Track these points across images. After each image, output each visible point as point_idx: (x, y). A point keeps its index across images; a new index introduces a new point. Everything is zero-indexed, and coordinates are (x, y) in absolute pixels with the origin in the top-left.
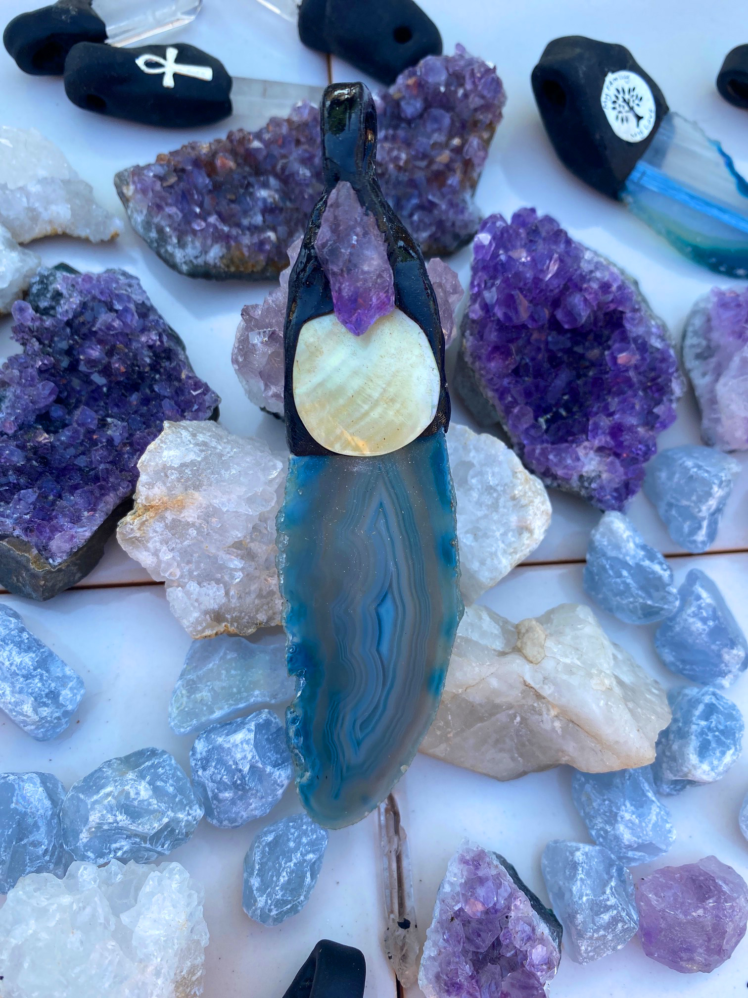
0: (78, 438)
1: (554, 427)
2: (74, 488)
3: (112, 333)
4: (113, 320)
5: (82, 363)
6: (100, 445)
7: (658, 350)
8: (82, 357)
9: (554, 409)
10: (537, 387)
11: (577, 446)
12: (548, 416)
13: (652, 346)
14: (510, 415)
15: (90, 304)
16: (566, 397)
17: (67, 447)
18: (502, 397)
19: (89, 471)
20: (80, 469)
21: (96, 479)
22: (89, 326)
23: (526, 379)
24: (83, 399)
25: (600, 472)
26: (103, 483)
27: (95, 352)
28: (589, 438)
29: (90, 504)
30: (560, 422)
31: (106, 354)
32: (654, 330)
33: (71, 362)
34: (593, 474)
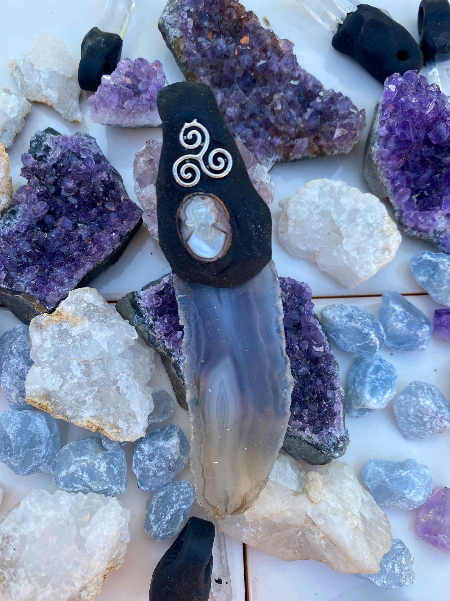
0: (61, 235)
2: (60, 265)
3: (80, 173)
4: (81, 165)
5: (63, 190)
6: (74, 240)
8: (62, 187)
11: (435, 213)
15: (67, 155)
17: (55, 240)
19: (68, 256)
20: (63, 254)
21: (73, 260)
22: (66, 168)
24: (64, 211)
26: (77, 263)
27: (70, 184)
28: (442, 209)
29: (69, 275)
31: (77, 185)
33: (56, 190)
34: (442, 230)
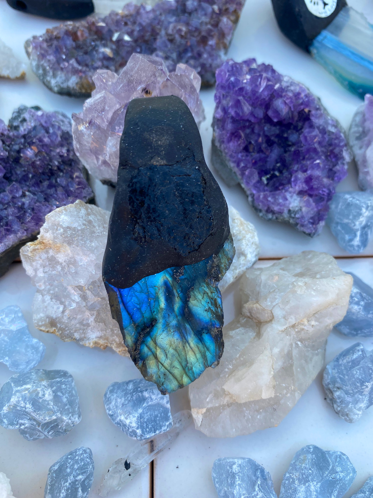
1: (271, 182)
7: (333, 133)
9: (271, 172)
10: (260, 159)
11: (285, 192)
12: (268, 176)
13: (329, 131)
14: (244, 176)
16: (278, 165)
18: (238, 165)
23: (253, 154)
25: (301, 207)
28: (293, 186)
30: (275, 179)
32: (330, 122)
34: (297, 209)
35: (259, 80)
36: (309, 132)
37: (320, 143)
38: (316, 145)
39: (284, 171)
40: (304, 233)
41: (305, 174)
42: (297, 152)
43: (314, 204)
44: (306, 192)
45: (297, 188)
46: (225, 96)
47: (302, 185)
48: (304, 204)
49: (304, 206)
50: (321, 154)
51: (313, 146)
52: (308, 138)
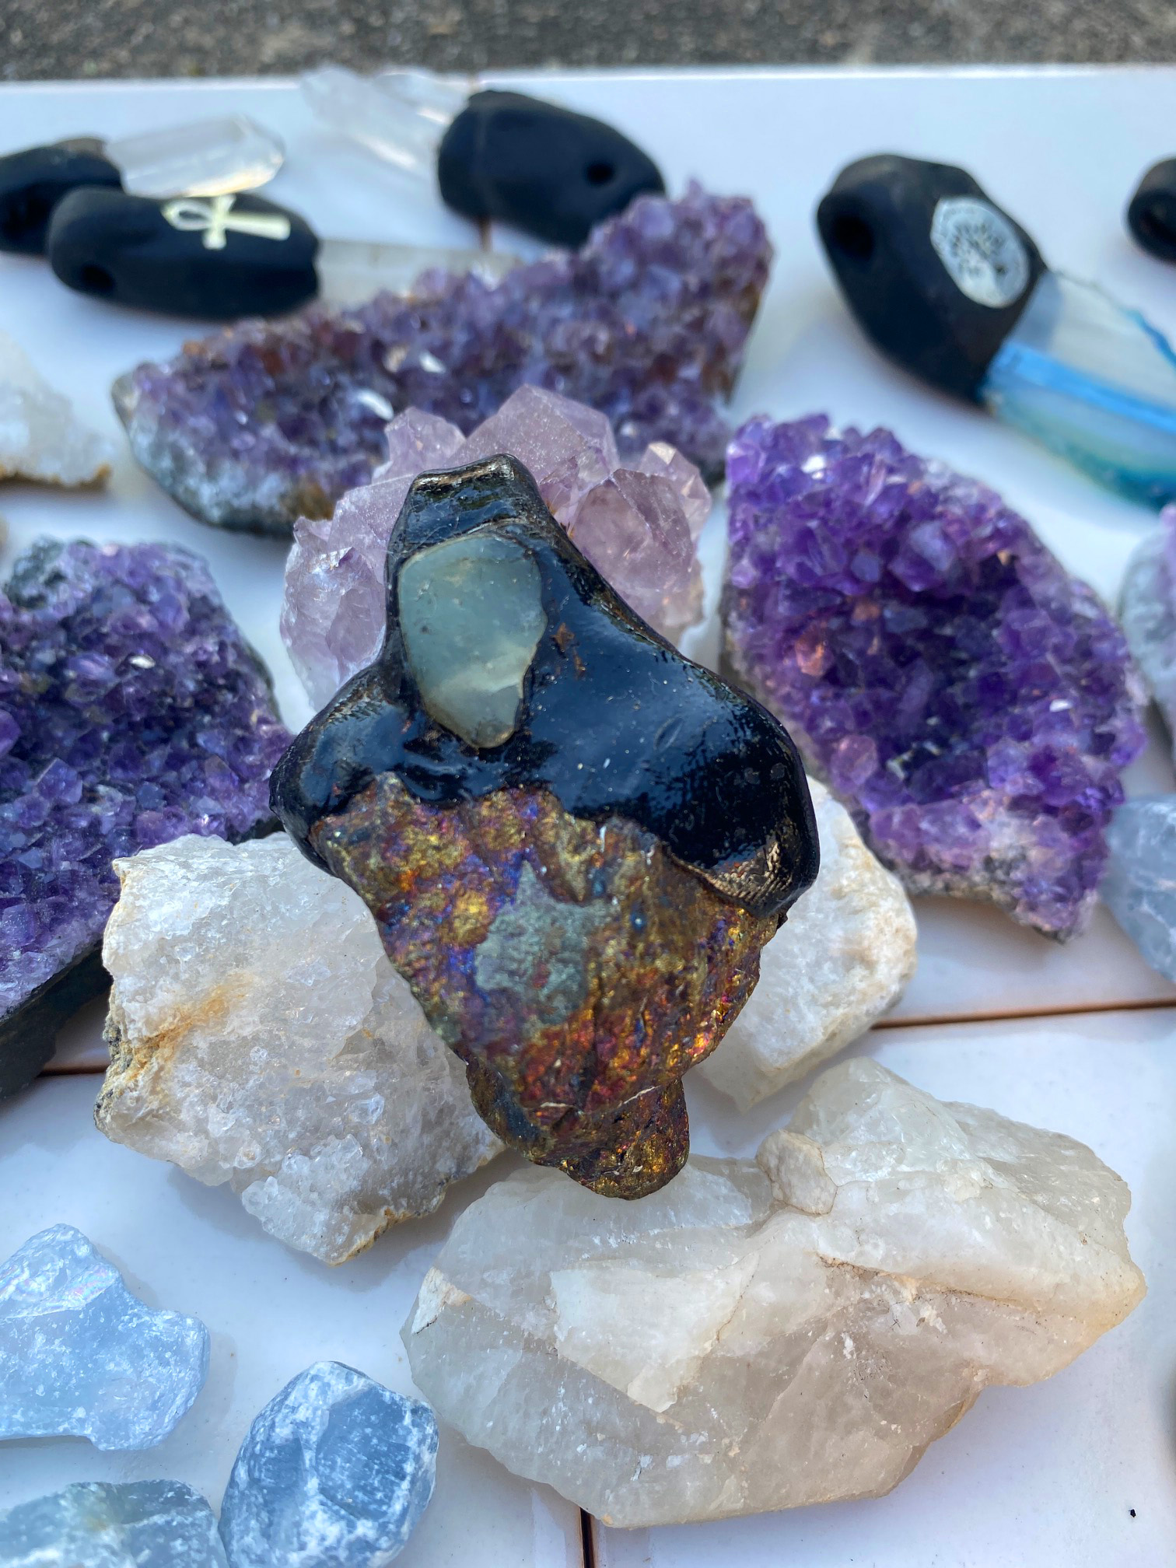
1: (918, 775)
7: (1088, 620)
9: (914, 745)
10: (878, 705)
11: (970, 802)
12: (906, 757)
13: (1078, 616)
14: (833, 758)
16: (933, 721)
18: (811, 726)
23: (853, 690)
25: (1023, 847)
28: (993, 785)
30: (929, 764)
32: (1076, 588)
34: (1011, 854)
35: (865, 469)
36: (1025, 620)
37: (1057, 650)
38: (1050, 658)
39: (954, 740)
40: (1038, 930)
41: (1027, 744)
42: (994, 679)
43: (1064, 836)
44: (1038, 798)
45: (1010, 790)
46: (762, 521)
47: (1023, 777)
48: (1034, 838)
49: (1036, 844)
50: (1064, 683)
51: (1040, 660)
52: (1024, 637)
